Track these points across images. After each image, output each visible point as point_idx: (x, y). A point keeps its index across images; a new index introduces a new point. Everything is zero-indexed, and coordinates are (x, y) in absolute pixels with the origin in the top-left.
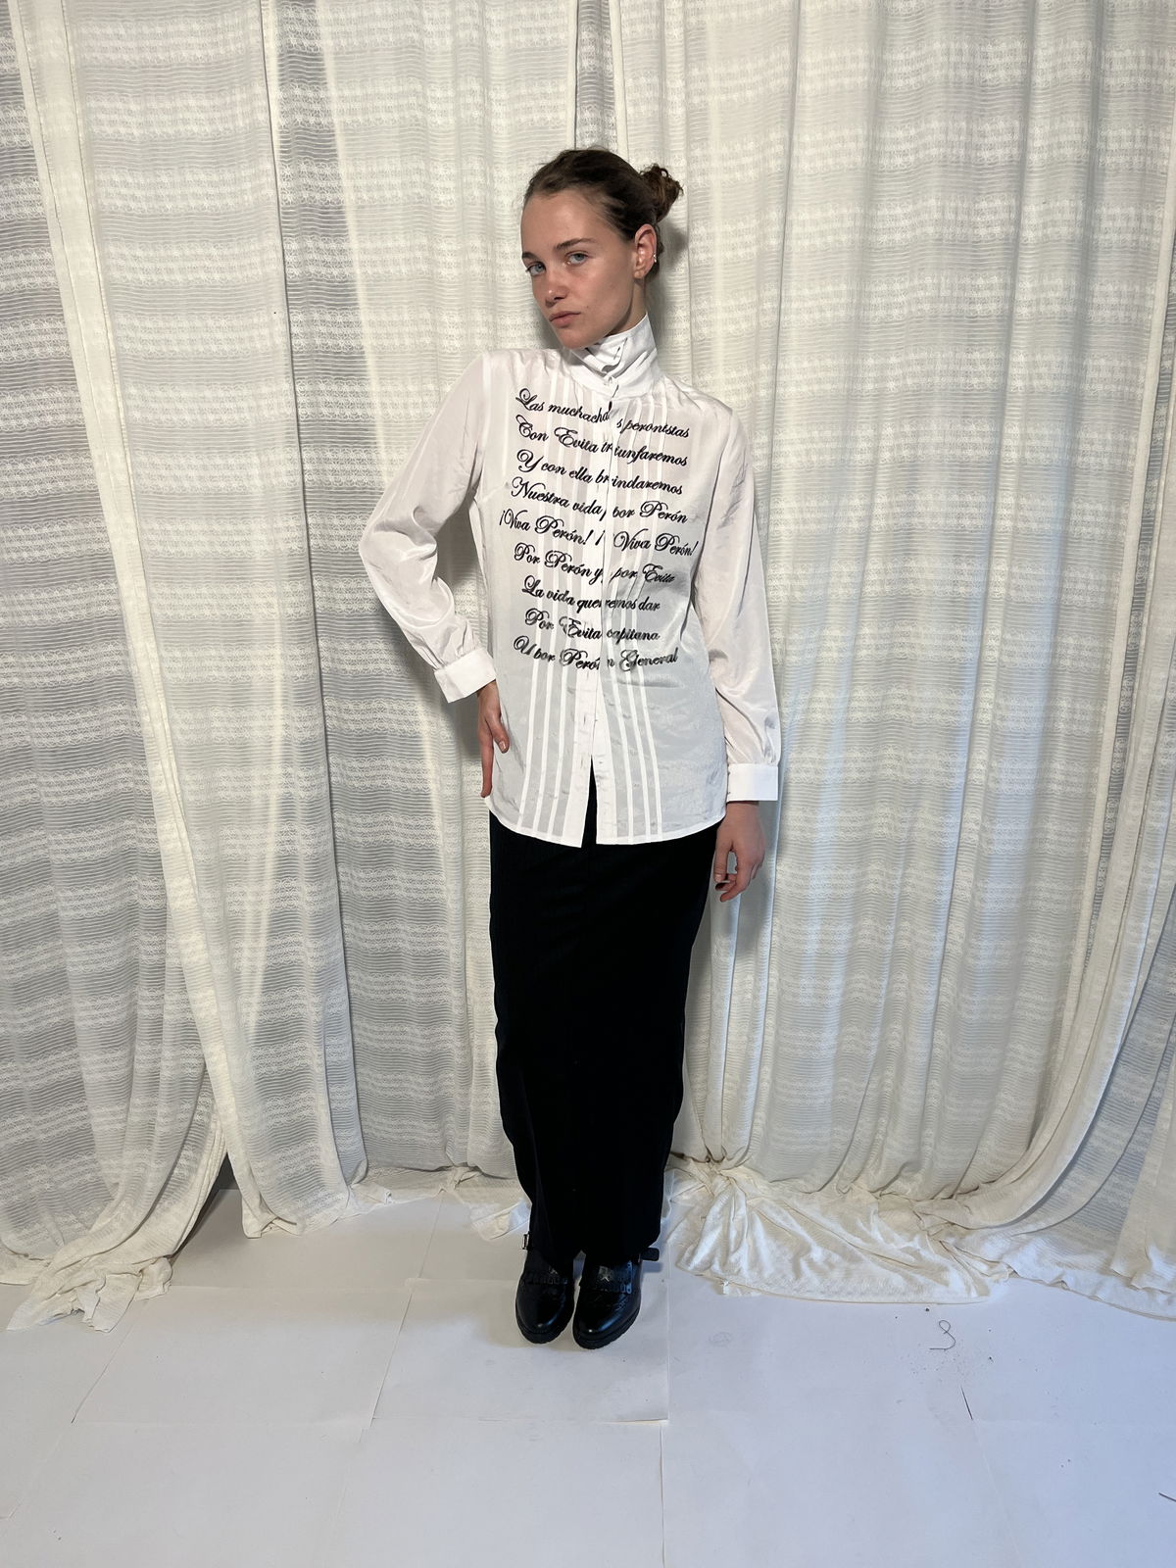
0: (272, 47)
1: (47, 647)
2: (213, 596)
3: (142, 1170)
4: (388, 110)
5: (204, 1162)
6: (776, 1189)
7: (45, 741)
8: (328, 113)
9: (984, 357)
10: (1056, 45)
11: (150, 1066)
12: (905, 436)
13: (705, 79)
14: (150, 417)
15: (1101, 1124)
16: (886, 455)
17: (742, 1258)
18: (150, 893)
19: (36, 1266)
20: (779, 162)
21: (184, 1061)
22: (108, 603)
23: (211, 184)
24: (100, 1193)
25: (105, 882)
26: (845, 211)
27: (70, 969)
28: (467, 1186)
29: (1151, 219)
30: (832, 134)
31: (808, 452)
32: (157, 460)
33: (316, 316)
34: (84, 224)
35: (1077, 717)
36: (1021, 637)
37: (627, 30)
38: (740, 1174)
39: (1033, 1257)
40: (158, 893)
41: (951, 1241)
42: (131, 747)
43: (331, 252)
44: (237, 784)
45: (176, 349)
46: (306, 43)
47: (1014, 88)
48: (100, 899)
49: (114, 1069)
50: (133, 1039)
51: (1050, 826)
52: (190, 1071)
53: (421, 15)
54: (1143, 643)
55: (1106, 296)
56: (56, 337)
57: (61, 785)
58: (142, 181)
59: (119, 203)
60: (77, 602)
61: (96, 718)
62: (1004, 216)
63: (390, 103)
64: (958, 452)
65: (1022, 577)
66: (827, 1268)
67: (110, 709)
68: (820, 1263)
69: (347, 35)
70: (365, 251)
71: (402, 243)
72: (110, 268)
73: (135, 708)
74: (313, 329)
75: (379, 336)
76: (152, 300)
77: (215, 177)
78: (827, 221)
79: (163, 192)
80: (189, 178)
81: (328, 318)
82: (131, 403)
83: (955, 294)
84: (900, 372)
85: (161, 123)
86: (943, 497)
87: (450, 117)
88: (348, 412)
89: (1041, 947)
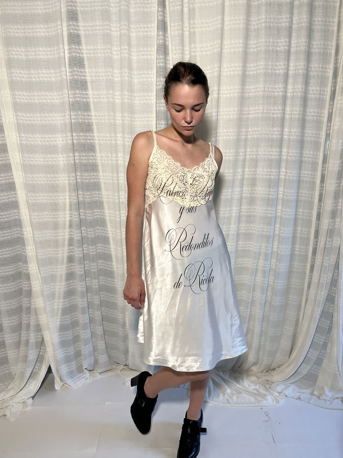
0: (65, 33)
2: (48, 196)
3: (23, 370)
4: (101, 53)
5: (43, 367)
8: (82, 53)
9: (277, 129)
10: (297, 40)
11: (26, 338)
12: (254, 151)
13: (195, 48)
14: (28, 143)
15: (311, 350)
16: (248, 157)
18: (26, 285)
20: (217, 73)
21: (37, 336)
22: (14, 197)
23: (47, 73)
24: (10, 377)
25: (12, 282)
26: (236, 87)
28: (123, 371)
29: (324, 91)
30: (232, 65)
32: (31, 156)
33: (80, 113)
34: (7, 85)
35: (303, 232)
36: (288, 210)
37: (172, 33)
39: (291, 391)
40: (29, 285)
41: (268, 386)
42: (20, 241)
43: (83, 94)
44: (55, 253)
45: (36, 122)
46: (76, 32)
47: (286, 52)
48: (11, 287)
49: (15, 339)
50: (21, 329)
51: (295, 263)
52: (39, 339)
53: (110, 25)
54: (322, 211)
55: (311, 112)
58: (26, 72)
59: (19, 79)
60: (4, 197)
61: (10, 232)
62: (282, 89)
63: (102, 51)
64: (270, 157)
65: (288, 193)
66: (232, 396)
67: (15, 229)
69: (89, 30)
70: (94, 94)
71: (105, 92)
72: (15, 98)
73: (22, 230)
74: (78, 117)
75: (98, 119)
76: (29, 108)
77: (48, 72)
78: (231, 90)
79: (32, 76)
80: (40, 72)
81: (83, 113)
82: (22, 139)
83: (268, 112)
84: (252, 133)
85: (31, 55)
86: (265, 170)
87: (119, 56)
88: (88, 141)
89: (293, 298)
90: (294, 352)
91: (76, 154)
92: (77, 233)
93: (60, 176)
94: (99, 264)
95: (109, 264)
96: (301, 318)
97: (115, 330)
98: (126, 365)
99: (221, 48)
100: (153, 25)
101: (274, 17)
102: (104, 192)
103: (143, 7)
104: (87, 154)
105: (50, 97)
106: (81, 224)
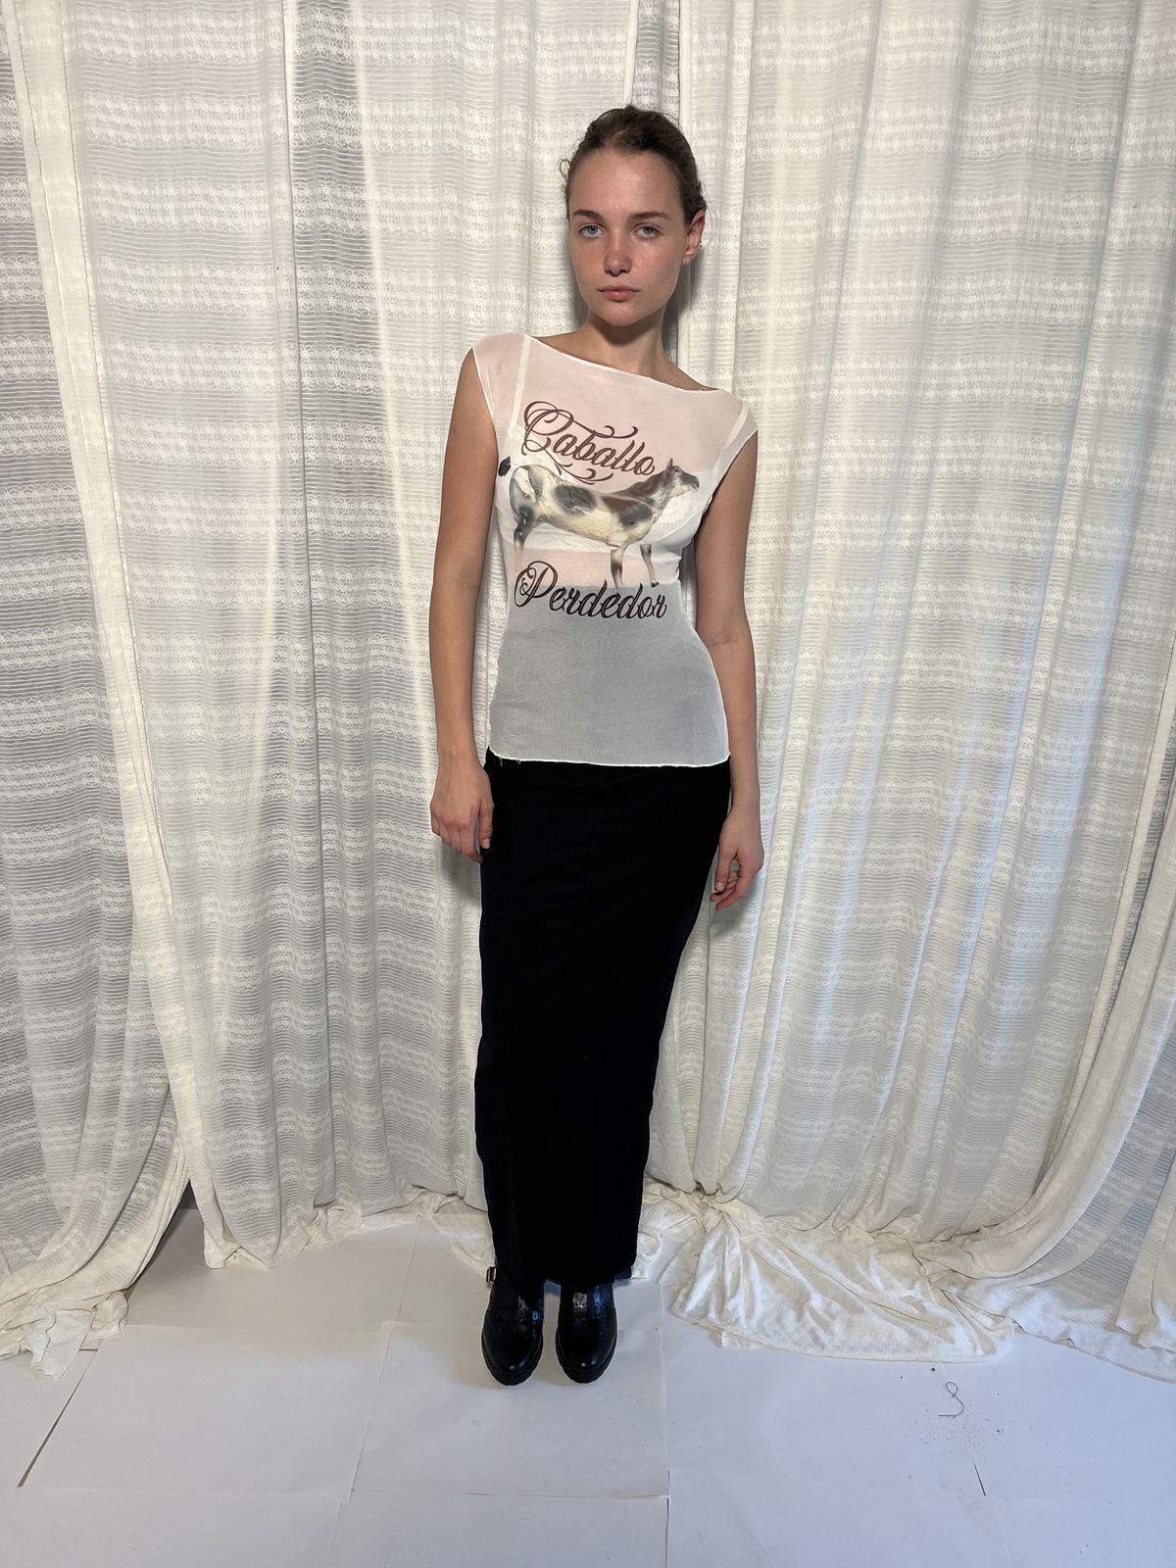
1: (7, 627)
3: (95, 1194)
4: (422, 46)
5: (165, 1188)
6: (769, 1225)
8: (350, 45)
9: (1060, 369)
10: (1161, 35)
11: (108, 1085)
12: (967, 450)
13: (777, 39)
14: (139, 377)
16: (942, 468)
17: (737, 1304)
18: (115, 900)
21: (146, 1081)
22: (78, 580)
23: (213, 114)
24: (47, 1217)
25: (63, 886)
26: (922, 199)
27: (21, 978)
28: (445, 1212)
30: (913, 113)
31: (861, 462)
32: (145, 426)
33: (331, 273)
34: (65, 152)
35: (1122, 757)
36: (1073, 672)
38: (734, 1208)
39: (1039, 1312)
40: (124, 900)
41: (954, 1290)
42: (98, 740)
43: (348, 202)
45: (169, 302)
47: (1114, 78)
48: (57, 904)
49: (66, 1086)
50: (90, 1055)
51: (1084, 869)
52: (153, 1091)
56: (27, 279)
57: (18, 779)
58: (138, 109)
59: (111, 133)
60: (43, 578)
61: (60, 707)
62: (1094, 217)
63: (427, 40)
64: (1025, 472)
65: (1079, 608)
66: (828, 1318)
67: (75, 697)
68: (821, 1313)
70: (386, 204)
71: (430, 199)
72: (96, 205)
73: (104, 699)
74: (326, 287)
75: (397, 302)
77: (219, 109)
78: (901, 208)
79: (162, 123)
80: (189, 107)
81: (342, 276)
82: (116, 359)
83: (1035, 300)
84: (966, 380)
85: (161, 44)
86: (1004, 519)
87: (491, 59)
88: (358, 384)
89: (1064, 991)
90: (1052, 1178)
91: (310, 430)
92: (300, 719)
93: (246, 506)
94: (376, 836)
95: (410, 838)
96: (1086, 1061)
97: (423, 1072)
98: (453, 1194)
99: (873, 45)
102: (405, 575)
104: (351, 432)
105: (221, 207)
106: (315, 685)
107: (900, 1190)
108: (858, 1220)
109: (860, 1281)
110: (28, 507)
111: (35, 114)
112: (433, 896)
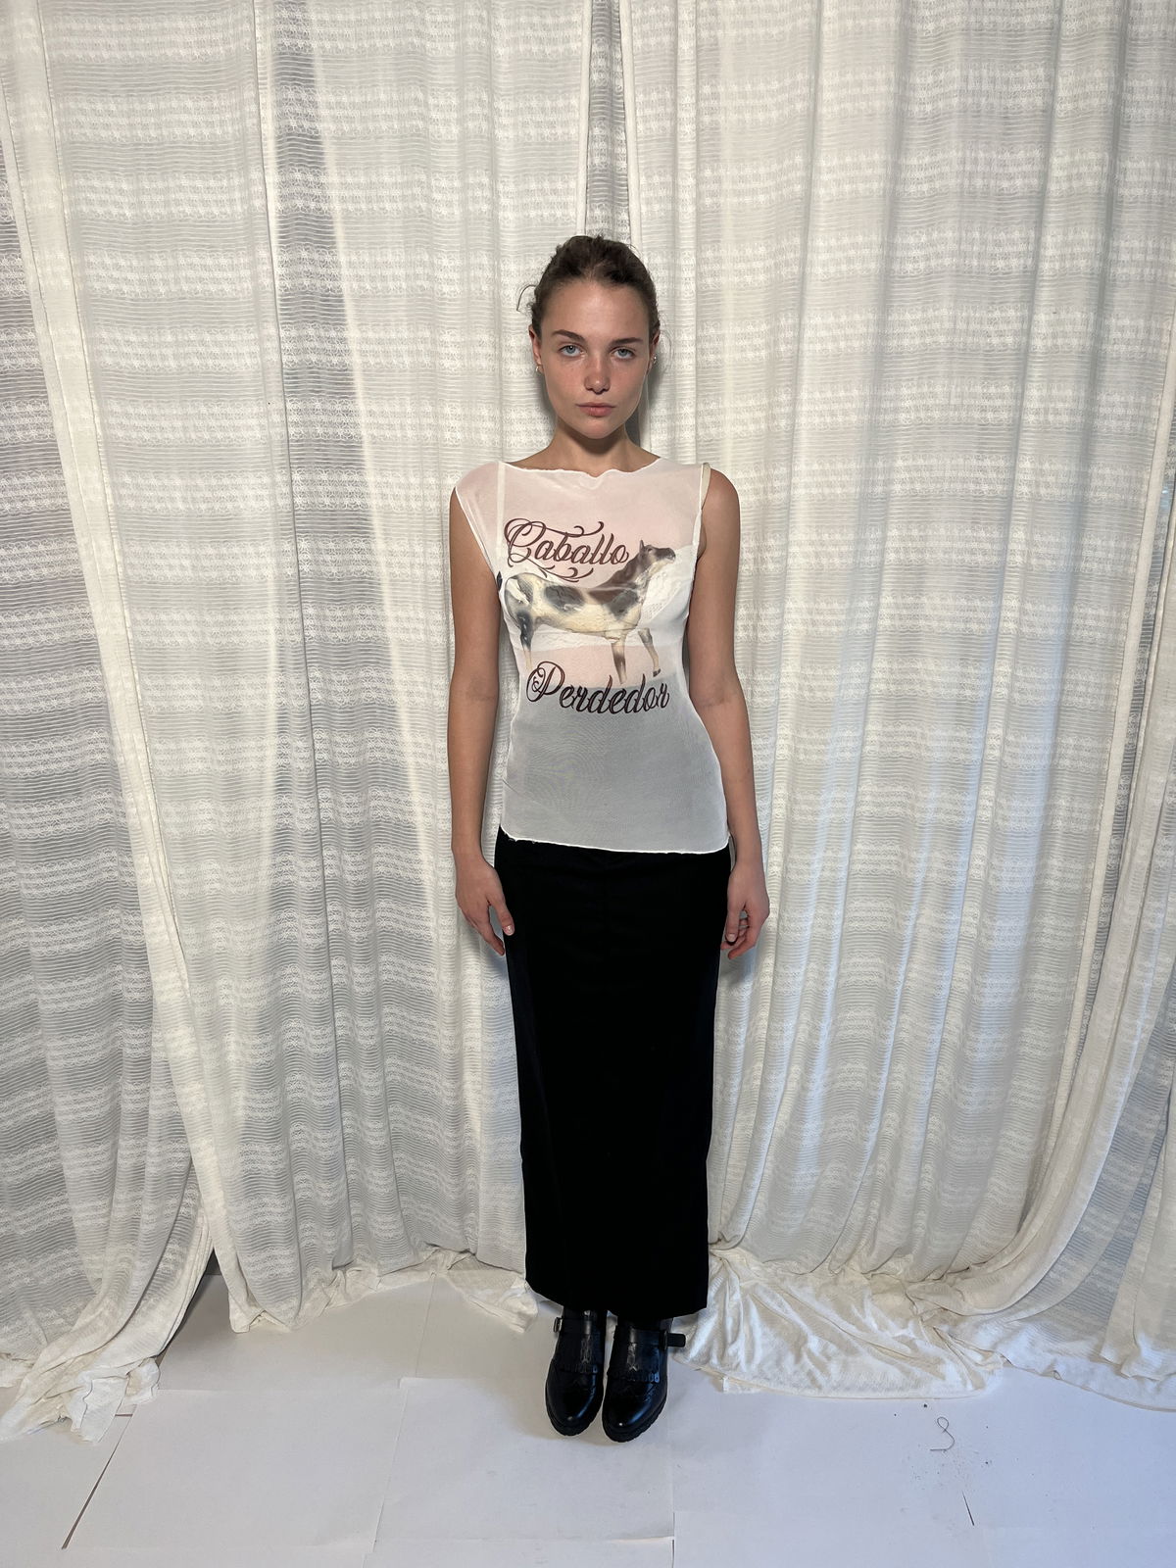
0: (269, 129)
1: (30, 737)
2: (207, 687)
3: (125, 1265)
4: (393, 200)
5: (191, 1258)
6: (769, 1270)
7: (26, 832)
8: (327, 199)
9: (994, 464)
10: (1072, 154)
11: (134, 1161)
12: (912, 539)
13: (718, 180)
14: (145, 505)
15: (1094, 1211)
16: (891, 556)
17: (738, 1349)
18: (135, 986)
19: (19, 1369)
20: (792, 269)
21: (170, 1155)
22: (93, 690)
23: (205, 267)
24: (81, 1289)
25: (87, 974)
26: (858, 317)
27: (50, 1063)
28: (458, 1269)
29: (1160, 332)
30: (846, 241)
31: (817, 555)
32: (152, 550)
33: (318, 405)
34: (70, 305)
35: (1075, 815)
36: (1024, 739)
37: (641, 127)
38: (735, 1256)
39: (1026, 1347)
40: (144, 985)
41: (945, 1328)
42: (116, 836)
43: (331, 340)
45: (171, 436)
46: (306, 125)
47: (1030, 197)
48: (81, 992)
49: (96, 1163)
50: (116, 1133)
51: (1046, 920)
52: (176, 1165)
53: (426, 102)
54: (1141, 744)
55: (1112, 406)
56: (40, 420)
57: (43, 876)
58: (135, 263)
59: (112, 287)
60: (60, 690)
61: (80, 808)
62: (1016, 326)
63: (396, 193)
64: (967, 558)
65: (1026, 680)
66: (824, 1360)
67: (94, 798)
68: (817, 1354)
69: (350, 119)
70: (366, 340)
71: (405, 335)
72: (99, 353)
73: (120, 799)
74: (313, 418)
75: (379, 426)
76: (146, 386)
77: (209, 262)
78: (839, 326)
79: (158, 276)
80: (182, 261)
81: (328, 406)
82: (123, 492)
83: (965, 402)
84: (907, 476)
85: (153, 204)
86: (950, 602)
87: (455, 207)
88: (346, 501)
89: (1035, 1037)
90: (1035, 1215)
91: (303, 545)
92: (303, 811)
93: (247, 617)
94: (378, 915)
95: (409, 916)
96: (1061, 1102)
97: (430, 1136)
98: (466, 1251)
99: (809, 182)
100: (574, 102)
101: (991, 74)
102: (398, 673)
103: (540, 41)
104: (341, 546)
105: (216, 350)
106: (319, 777)
107: (890, 1233)
108: (852, 1262)
109: (856, 1322)
110: (47, 626)
111: (39, 271)
112: (432, 970)
